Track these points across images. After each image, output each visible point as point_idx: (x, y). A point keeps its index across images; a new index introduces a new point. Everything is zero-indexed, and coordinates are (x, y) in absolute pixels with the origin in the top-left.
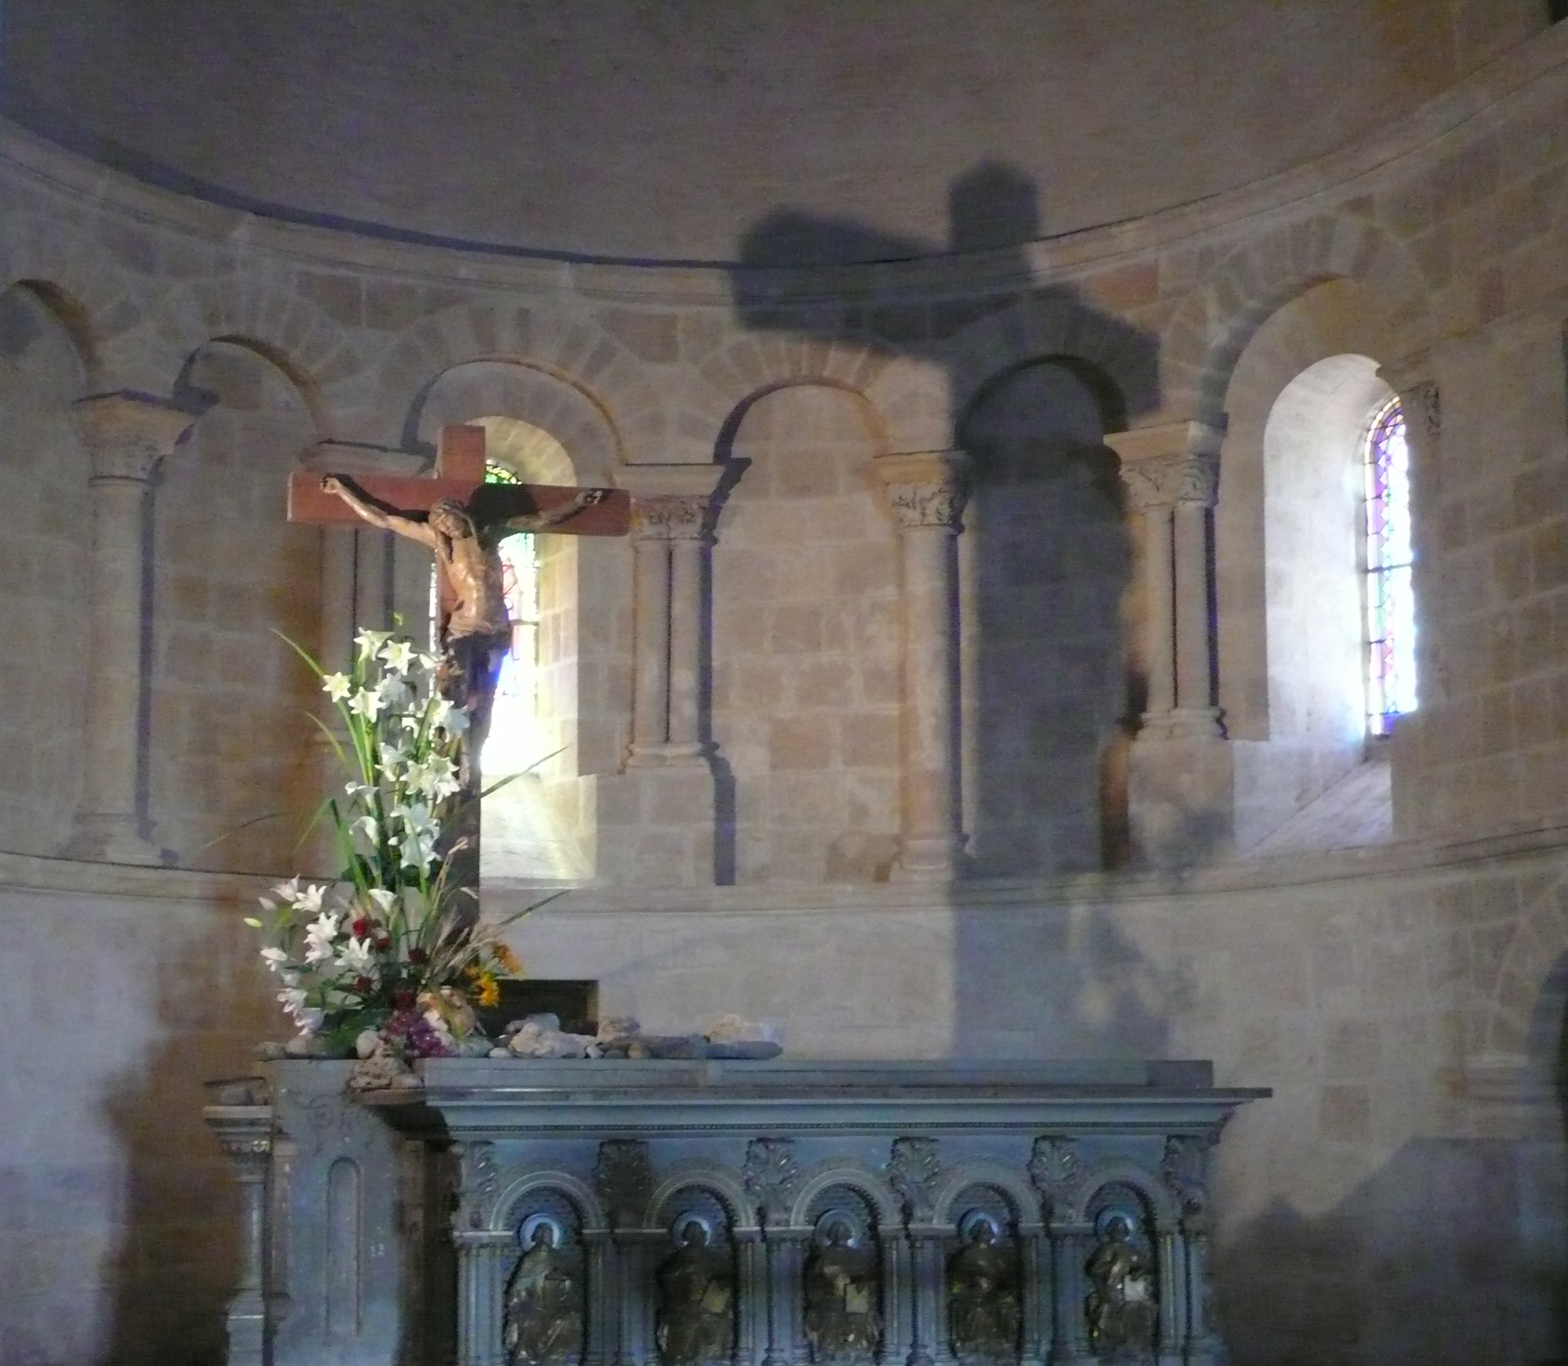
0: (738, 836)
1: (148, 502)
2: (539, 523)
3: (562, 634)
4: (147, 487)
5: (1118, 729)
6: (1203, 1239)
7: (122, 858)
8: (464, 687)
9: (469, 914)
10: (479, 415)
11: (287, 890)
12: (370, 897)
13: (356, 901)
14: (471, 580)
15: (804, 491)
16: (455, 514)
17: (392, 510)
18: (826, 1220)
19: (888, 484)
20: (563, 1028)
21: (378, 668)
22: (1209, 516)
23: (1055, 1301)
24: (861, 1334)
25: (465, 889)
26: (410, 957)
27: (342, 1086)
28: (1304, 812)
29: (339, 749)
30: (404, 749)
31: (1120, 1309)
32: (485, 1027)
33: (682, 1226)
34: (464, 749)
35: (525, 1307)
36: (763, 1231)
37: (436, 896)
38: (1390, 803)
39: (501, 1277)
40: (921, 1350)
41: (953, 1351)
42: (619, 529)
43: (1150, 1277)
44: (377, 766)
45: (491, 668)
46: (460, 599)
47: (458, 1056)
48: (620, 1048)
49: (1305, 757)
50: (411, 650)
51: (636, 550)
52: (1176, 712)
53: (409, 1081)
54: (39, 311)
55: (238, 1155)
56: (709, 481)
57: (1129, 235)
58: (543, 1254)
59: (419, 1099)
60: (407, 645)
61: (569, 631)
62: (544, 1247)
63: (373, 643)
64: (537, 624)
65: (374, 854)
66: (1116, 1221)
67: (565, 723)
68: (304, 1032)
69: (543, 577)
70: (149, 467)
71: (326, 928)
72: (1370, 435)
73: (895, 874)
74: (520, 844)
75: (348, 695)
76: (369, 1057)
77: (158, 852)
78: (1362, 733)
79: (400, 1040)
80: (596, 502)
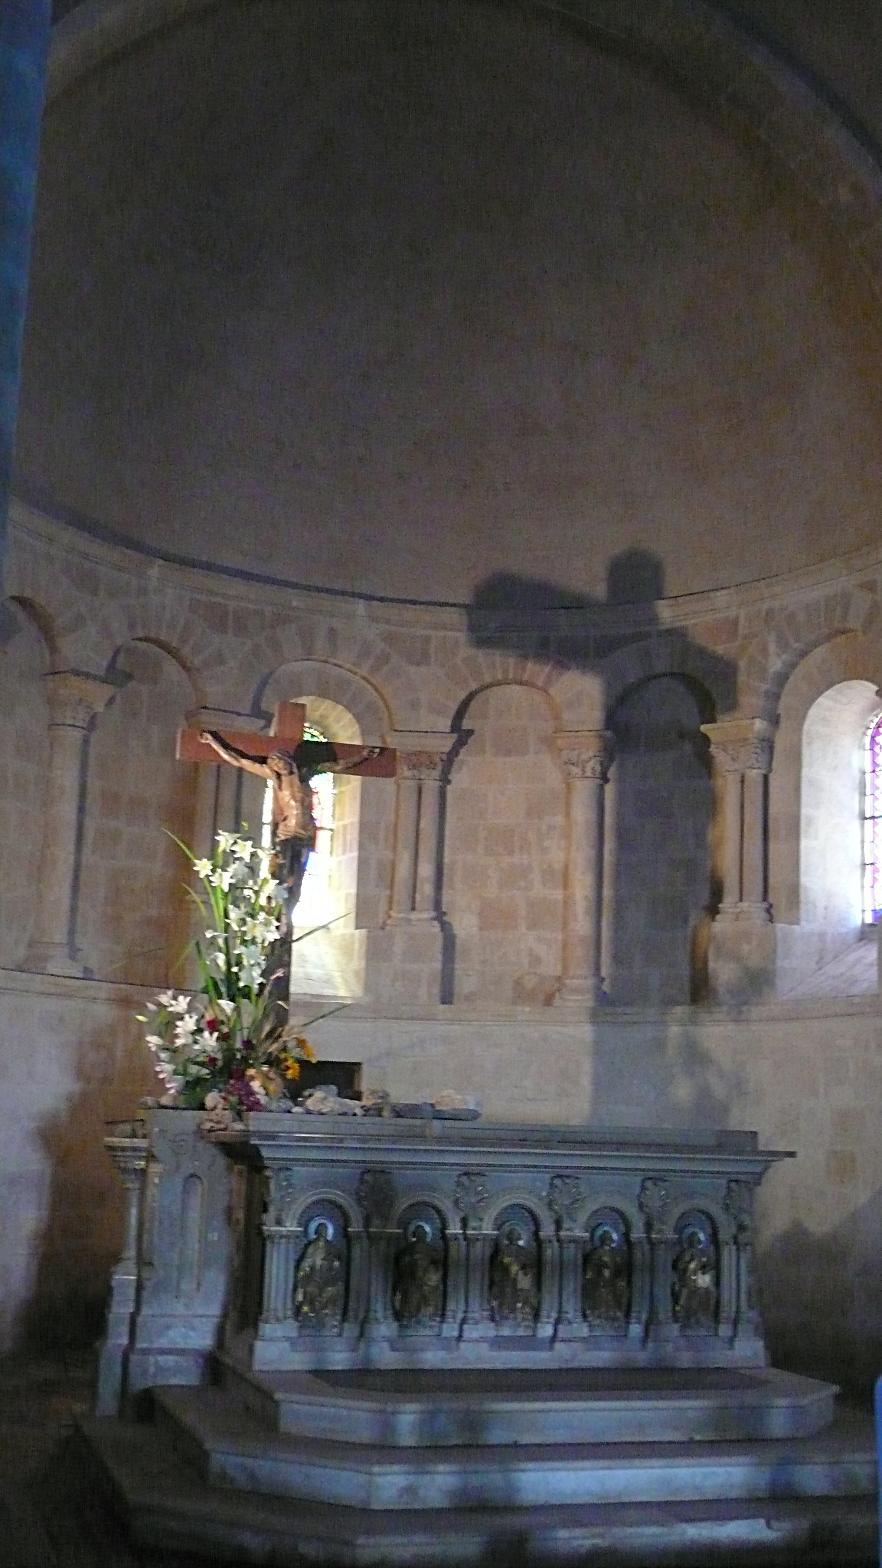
0: (456, 972)
1: (86, 741)
2: (338, 768)
3: (349, 837)
4: (84, 732)
5: (703, 914)
6: (748, 1248)
7: (55, 971)
8: (285, 872)
9: (282, 1018)
10: (300, 694)
11: (165, 998)
12: (219, 1005)
13: (209, 1008)
14: (293, 803)
15: (508, 753)
16: (285, 760)
17: (244, 756)
18: (506, 1228)
19: (561, 750)
20: (340, 1095)
21: (231, 856)
22: (766, 778)
23: (652, 1286)
24: (526, 1302)
25: (280, 1002)
26: (243, 1045)
27: (194, 1128)
28: (821, 972)
29: (202, 906)
30: (246, 910)
31: (695, 1291)
32: (289, 1092)
33: (412, 1228)
34: (284, 911)
35: (308, 1277)
36: (464, 1234)
37: (261, 1005)
38: (875, 968)
39: (293, 1257)
40: (564, 1315)
41: (585, 1316)
42: (390, 773)
43: (713, 1272)
44: (227, 921)
45: (303, 860)
46: (286, 814)
47: (271, 1111)
48: (376, 1109)
49: (822, 935)
50: (253, 846)
51: (398, 785)
52: (740, 904)
53: (239, 1126)
54: (21, 616)
55: (125, 1170)
56: (447, 743)
57: (721, 597)
58: (321, 1243)
59: (245, 1139)
60: (250, 843)
61: (353, 835)
62: (322, 1239)
63: (227, 841)
64: (331, 830)
65: (223, 977)
66: (694, 1234)
67: (348, 895)
68: (172, 1091)
69: (338, 801)
70: (87, 719)
71: (189, 1024)
72: (870, 732)
73: (557, 1002)
74: (316, 972)
75: (210, 873)
76: (212, 1110)
77: (81, 969)
78: (859, 922)
79: (234, 1099)
80: (375, 755)
